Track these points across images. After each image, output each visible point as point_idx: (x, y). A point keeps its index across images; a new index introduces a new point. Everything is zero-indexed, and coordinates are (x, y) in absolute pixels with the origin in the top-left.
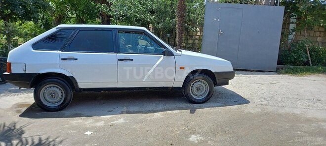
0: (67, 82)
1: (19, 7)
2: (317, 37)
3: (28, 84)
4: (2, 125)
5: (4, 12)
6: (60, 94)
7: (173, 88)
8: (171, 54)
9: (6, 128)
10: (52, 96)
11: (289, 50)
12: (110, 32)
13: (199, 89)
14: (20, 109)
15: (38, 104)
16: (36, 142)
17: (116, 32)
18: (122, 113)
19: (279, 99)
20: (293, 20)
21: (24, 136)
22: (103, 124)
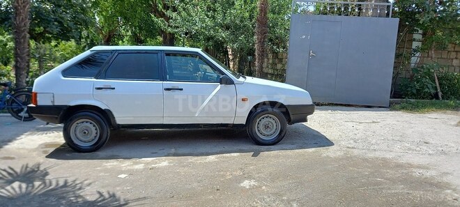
0: (102, 116)
1: (54, 24)
2: (452, 59)
3: (57, 118)
4: (25, 166)
5: (35, 30)
6: (94, 132)
7: (234, 125)
8: (230, 82)
9: (28, 169)
10: (85, 133)
11: (412, 77)
12: (155, 55)
13: (268, 126)
14: (48, 149)
15: (69, 145)
16: (61, 183)
17: (163, 55)
18: (168, 155)
19: (374, 141)
20: (418, 36)
21: (48, 177)
22: (142, 167)
